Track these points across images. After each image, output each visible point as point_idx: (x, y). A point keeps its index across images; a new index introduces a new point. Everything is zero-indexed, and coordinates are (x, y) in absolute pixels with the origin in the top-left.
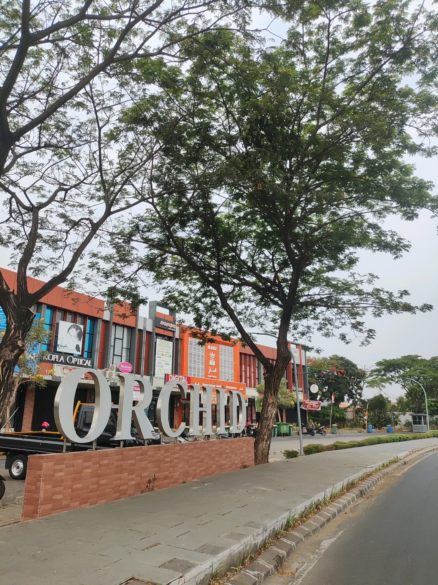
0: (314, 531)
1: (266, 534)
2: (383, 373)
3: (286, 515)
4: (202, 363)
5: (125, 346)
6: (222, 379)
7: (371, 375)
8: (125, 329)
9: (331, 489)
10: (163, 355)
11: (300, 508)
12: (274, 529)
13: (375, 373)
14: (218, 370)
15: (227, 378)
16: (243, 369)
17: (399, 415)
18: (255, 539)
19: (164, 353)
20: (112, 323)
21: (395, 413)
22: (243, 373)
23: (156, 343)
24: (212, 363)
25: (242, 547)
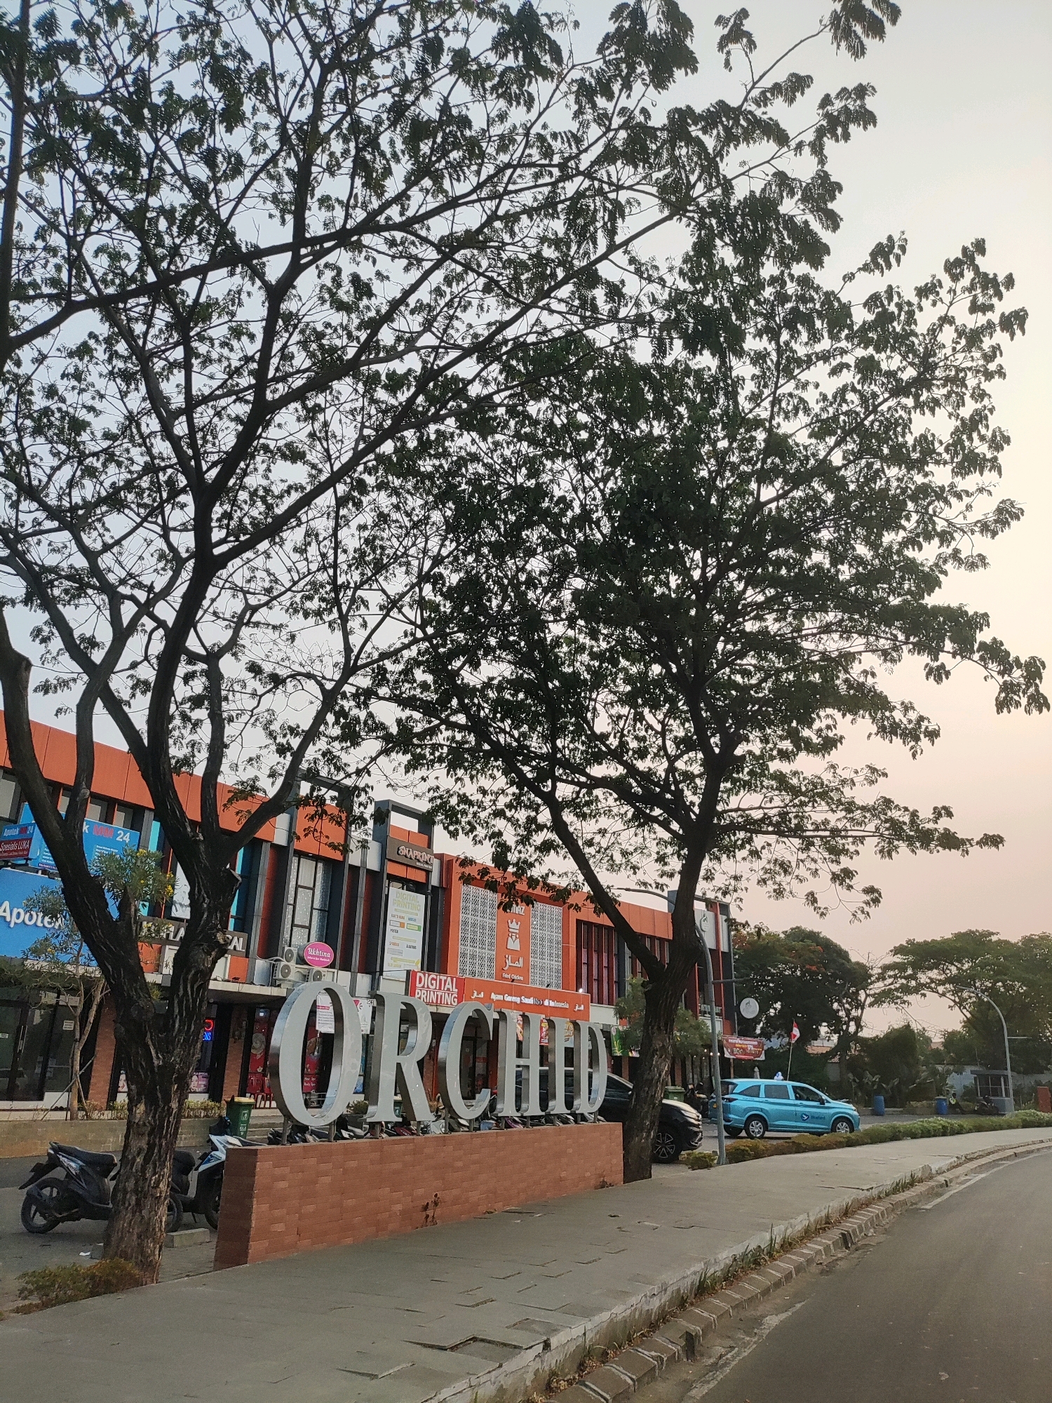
0: (750, 1300)
1: (665, 1298)
2: (910, 972)
3: (699, 1267)
4: (491, 944)
5: (317, 905)
6: (536, 983)
7: (881, 977)
8: (320, 865)
9: (782, 1227)
10: (402, 925)
11: (725, 1256)
12: (679, 1290)
13: (891, 973)
14: (526, 962)
15: (546, 981)
16: (584, 960)
17: (949, 1072)
18: (648, 1303)
19: (406, 921)
20: (291, 852)
21: (940, 1068)
22: (584, 969)
23: (387, 896)
24: (514, 944)
25: (629, 1312)
